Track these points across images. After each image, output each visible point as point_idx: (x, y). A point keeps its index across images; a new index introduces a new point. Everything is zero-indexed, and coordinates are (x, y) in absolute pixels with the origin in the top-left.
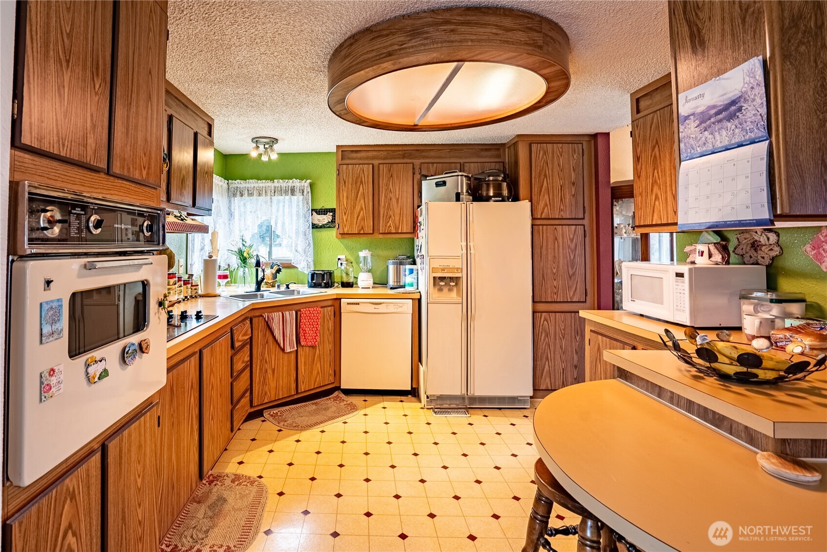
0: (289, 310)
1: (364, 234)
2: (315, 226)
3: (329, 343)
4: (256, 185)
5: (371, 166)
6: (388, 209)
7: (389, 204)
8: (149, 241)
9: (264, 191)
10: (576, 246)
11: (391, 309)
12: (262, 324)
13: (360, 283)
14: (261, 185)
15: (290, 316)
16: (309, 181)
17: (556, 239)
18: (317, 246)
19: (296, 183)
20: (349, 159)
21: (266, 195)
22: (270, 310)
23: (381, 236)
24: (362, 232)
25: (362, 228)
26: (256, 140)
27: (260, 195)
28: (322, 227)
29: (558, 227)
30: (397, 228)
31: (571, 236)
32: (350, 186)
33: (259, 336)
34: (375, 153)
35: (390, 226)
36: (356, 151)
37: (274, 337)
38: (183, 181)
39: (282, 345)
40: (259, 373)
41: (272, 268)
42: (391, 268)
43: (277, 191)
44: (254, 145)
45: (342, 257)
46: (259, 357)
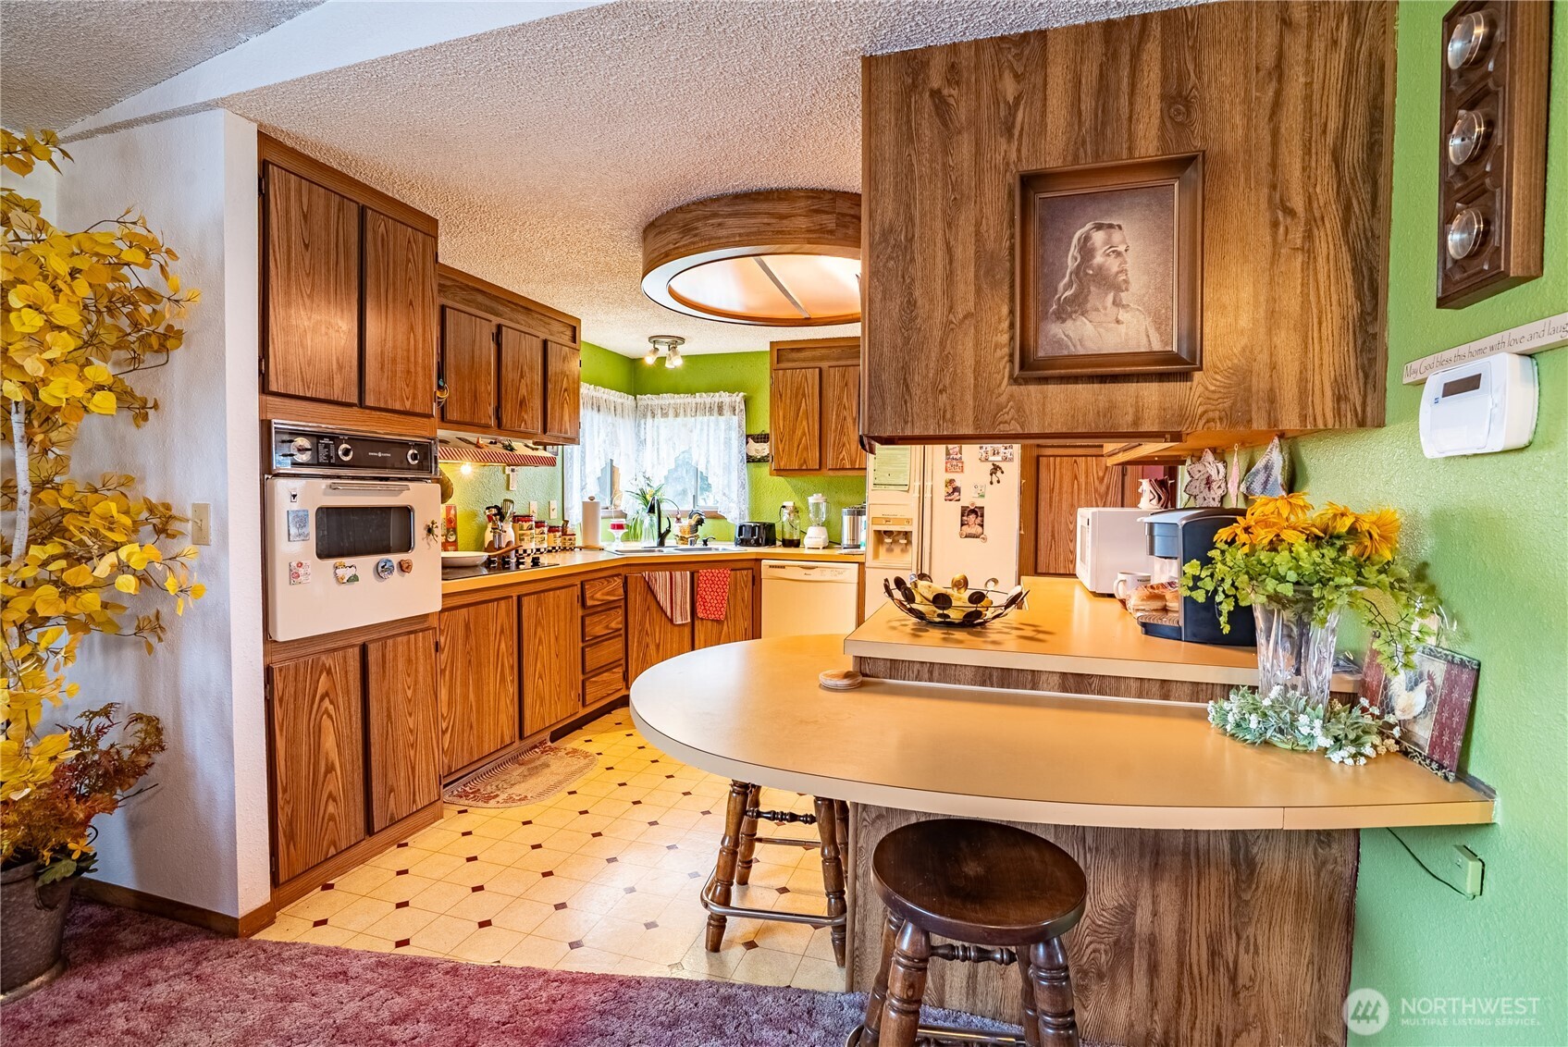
0: (681, 570)
1: (807, 470)
2: (750, 459)
3: (744, 619)
4: (672, 402)
5: (817, 370)
6: (841, 434)
7: (842, 427)
8: (420, 468)
9: (682, 410)
10: (1108, 488)
11: (827, 575)
12: (640, 587)
13: (807, 541)
14: (678, 401)
15: (682, 578)
16: (742, 394)
17: (1076, 478)
18: (755, 489)
19: (725, 397)
20: (789, 361)
21: (685, 415)
22: (654, 567)
23: (831, 473)
24: (804, 467)
25: (805, 462)
26: (654, 340)
27: (677, 415)
28: (759, 461)
29: (1079, 459)
30: (853, 462)
31: (1101, 474)
32: (788, 401)
33: (636, 599)
34: (823, 351)
35: (843, 459)
36: (799, 350)
37: (658, 603)
38: (522, 403)
39: (669, 613)
40: (638, 647)
41: (691, 517)
42: (846, 519)
43: (699, 409)
44: (651, 346)
45: (789, 504)
46: (637, 626)
